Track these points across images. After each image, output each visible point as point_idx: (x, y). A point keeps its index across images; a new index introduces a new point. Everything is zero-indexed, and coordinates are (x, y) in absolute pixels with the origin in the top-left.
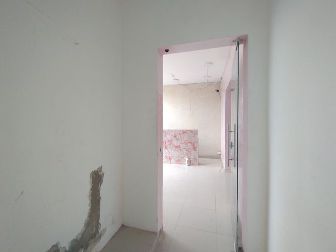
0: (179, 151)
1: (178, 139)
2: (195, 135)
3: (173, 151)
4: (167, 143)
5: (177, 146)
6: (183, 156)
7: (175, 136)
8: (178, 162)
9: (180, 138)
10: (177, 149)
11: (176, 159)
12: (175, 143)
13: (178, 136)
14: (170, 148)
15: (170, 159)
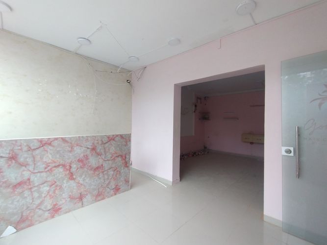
0: (101, 175)
1: (99, 154)
2: (126, 142)
3: (87, 180)
4: (74, 166)
5: (98, 168)
6: (107, 182)
7: (94, 149)
8: (99, 198)
9: (102, 151)
10: (97, 173)
11: (95, 192)
12: (93, 161)
13: (99, 149)
14: (81, 176)
15: (81, 198)
